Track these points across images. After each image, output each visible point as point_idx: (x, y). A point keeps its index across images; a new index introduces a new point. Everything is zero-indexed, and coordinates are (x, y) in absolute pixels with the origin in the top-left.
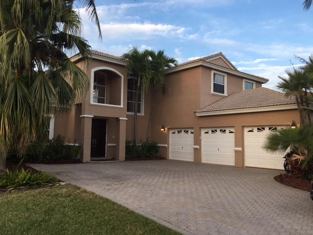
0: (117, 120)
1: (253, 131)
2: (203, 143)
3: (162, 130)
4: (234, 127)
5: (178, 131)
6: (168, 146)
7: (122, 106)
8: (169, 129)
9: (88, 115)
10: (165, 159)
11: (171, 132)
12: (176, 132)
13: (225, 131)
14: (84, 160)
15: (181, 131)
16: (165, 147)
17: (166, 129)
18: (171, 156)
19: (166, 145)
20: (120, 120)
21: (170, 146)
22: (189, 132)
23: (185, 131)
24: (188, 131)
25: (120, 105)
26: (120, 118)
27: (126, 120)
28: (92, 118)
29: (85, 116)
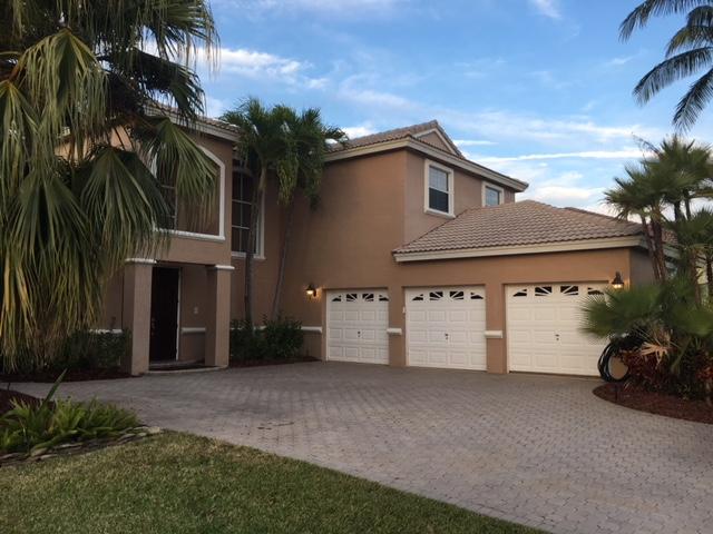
0: (210, 270)
1: (525, 295)
2: (409, 322)
3: (310, 292)
4: (483, 285)
5: (348, 296)
6: (324, 329)
7: (221, 237)
8: (325, 291)
10: (317, 359)
11: (330, 298)
12: (344, 298)
13: (461, 294)
14: (135, 369)
15: (355, 296)
16: (318, 333)
17: (318, 290)
18: (330, 354)
19: (320, 329)
20: (217, 269)
21: (328, 330)
22: (376, 298)
23: (364, 296)
24: (372, 296)
25: (218, 234)
26: (218, 266)
27: (232, 271)
28: (153, 266)
29: (135, 260)
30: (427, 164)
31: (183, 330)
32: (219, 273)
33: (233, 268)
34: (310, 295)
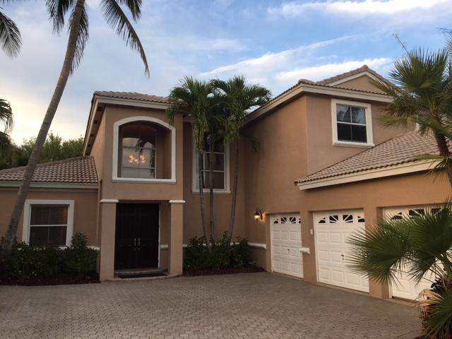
2: (317, 242)
3: (257, 217)
4: (362, 209)
7: (173, 180)
9: (110, 200)
10: (262, 270)
14: (102, 277)
17: (264, 215)
18: (275, 266)
19: (264, 246)
20: (170, 204)
21: (272, 247)
25: (170, 178)
26: (171, 201)
27: (183, 204)
28: (117, 204)
29: (102, 201)
30: (334, 103)
31: (161, 246)
32: (172, 206)
33: (184, 202)
34: (257, 219)
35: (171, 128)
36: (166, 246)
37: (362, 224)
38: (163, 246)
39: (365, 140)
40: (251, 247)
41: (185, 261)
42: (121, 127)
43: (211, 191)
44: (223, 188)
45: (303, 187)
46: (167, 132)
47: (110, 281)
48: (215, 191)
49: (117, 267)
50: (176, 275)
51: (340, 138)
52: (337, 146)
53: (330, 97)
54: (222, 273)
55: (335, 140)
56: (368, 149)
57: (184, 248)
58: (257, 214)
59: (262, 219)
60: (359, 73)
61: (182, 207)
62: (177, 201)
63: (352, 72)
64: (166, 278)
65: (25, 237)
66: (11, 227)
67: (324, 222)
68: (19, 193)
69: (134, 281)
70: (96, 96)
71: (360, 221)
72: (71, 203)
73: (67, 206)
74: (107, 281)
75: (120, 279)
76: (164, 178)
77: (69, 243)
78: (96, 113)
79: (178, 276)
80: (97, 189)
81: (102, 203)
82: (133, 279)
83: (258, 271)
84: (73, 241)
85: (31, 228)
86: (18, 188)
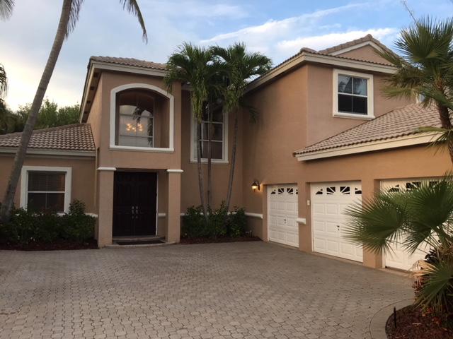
3: (254, 187)
4: (360, 181)
6: (266, 217)
7: (171, 149)
8: (266, 186)
9: (107, 168)
10: (258, 239)
14: (100, 243)
16: (259, 218)
17: (261, 186)
18: (271, 236)
19: (261, 216)
20: (168, 173)
21: (269, 217)
25: (168, 147)
26: (168, 170)
27: (181, 173)
28: (115, 172)
29: (100, 168)
30: (336, 73)
31: (159, 215)
32: (170, 175)
33: (182, 171)
34: (255, 190)
35: (169, 96)
36: (164, 215)
37: (359, 196)
38: (160, 215)
39: (365, 112)
40: (248, 217)
41: (183, 229)
42: (118, 94)
43: (210, 161)
44: (221, 158)
45: (301, 158)
46: (165, 100)
47: (109, 248)
48: (213, 161)
49: (114, 234)
50: (174, 242)
51: (341, 109)
52: (337, 118)
53: (332, 67)
54: (219, 242)
55: (335, 111)
56: (368, 121)
57: (182, 217)
58: (255, 184)
59: (259, 189)
60: (363, 42)
61: (179, 175)
62: (175, 170)
63: (355, 41)
64: (163, 246)
65: (23, 203)
66: (8, 192)
67: (321, 193)
68: (16, 159)
69: (132, 248)
70: (92, 62)
71: (357, 193)
72: (68, 170)
73: (64, 174)
74: (105, 247)
75: (118, 246)
76: (161, 147)
77: (67, 209)
78: (92, 79)
79: (176, 244)
80: (95, 157)
81: (99, 171)
82: (131, 246)
83: (254, 240)
84: (71, 208)
85: (29, 194)
86: (15, 154)
